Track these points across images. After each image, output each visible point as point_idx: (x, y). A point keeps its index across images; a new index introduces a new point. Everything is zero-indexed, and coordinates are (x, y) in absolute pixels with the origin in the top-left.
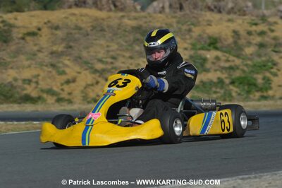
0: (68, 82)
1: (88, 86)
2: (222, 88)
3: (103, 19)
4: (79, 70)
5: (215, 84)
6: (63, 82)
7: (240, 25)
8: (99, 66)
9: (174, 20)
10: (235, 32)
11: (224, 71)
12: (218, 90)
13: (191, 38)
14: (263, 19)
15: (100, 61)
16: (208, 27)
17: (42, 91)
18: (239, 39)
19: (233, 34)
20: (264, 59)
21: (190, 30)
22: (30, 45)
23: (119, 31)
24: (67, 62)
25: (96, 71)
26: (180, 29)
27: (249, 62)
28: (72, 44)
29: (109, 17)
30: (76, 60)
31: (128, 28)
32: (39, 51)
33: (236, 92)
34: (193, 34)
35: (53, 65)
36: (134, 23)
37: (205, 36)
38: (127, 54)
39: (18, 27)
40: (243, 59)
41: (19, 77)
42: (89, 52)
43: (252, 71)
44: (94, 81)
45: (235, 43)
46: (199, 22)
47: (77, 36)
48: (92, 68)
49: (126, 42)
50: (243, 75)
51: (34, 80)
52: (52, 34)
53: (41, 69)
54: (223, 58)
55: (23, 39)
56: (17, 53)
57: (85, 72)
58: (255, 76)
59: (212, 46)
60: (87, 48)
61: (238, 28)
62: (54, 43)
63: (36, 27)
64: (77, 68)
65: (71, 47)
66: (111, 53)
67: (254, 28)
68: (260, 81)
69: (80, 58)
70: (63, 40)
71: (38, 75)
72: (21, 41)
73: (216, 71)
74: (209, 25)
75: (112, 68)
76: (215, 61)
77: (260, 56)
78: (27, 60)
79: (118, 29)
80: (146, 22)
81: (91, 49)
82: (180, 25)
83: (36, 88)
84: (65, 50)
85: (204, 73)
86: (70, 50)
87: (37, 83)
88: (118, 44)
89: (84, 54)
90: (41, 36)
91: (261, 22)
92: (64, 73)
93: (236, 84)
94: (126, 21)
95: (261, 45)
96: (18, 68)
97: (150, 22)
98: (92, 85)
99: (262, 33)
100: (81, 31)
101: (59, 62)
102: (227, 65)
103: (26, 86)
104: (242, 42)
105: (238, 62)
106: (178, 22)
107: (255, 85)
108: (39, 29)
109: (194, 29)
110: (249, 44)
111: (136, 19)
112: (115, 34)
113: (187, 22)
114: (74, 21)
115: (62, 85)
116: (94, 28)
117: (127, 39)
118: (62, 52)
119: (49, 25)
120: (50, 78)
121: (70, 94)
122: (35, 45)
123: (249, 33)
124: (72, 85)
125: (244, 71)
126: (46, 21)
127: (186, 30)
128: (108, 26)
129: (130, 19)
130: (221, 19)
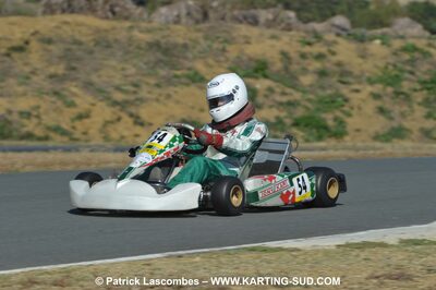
0: (80, 117)
1: (107, 123)
2: (283, 131)
3: (106, 31)
4: (93, 101)
5: (273, 125)
6: (73, 116)
7: (288, 44)
8: (119, 96)
9: (200, 35)
10: (284, 54)
11: (281, 108)
12: (278, 134)
13: (227, 60)
14: (318, 37)
15: (118, 88)
16: (247, 46)
17: (49, 128)
18: (290, 63)
19: (280, 56)
20: (329, 92)
21: (224, 50)
22: (19, 64)
23: (131, 48)
25: (115, 103)
26: (210, 46)
27: (311, 96)
28: (74, 65)
29: (114, 28)
30: (85, 87)
31: (143, 45)
32: (33, 73)
33: (302, 137)
34: (227, 55)
35: (56, 93)
36: (147, 37)
37: (245, 58)
38: (153, 81)
40: (304, 92)
41: (13, 109)
42: (99, 76)
43: (318, 110)
44: (115, 117)
45: (286, 69)
46: (234, 38)
47: (79, 53)
48: (109, 99)
49: (146, 64)
50: (307, 114)
51: (35, 113)
52: (45, 50)
53: (42, 98)
55: (8, 55)
56: (5, 74)
57: (100, 104)
58: (323, 115)
59: (260, 72)
60: (96, 70)
61: (286, 48)
62: (50, 63)
63: (22, 39)
64: (90, 99)
65: (74, 69)
66: (130, 79)
67: (307, 49)
68: (330, 123)
69: (91, 84)
70: (61, 58)
71: (38, 107)
72: (7, 59)
73: (271, 107)
74: (248, 43)
75: (137, 99)
76: (267, 93)
77: (323, 88)
78: (20, 84)
79: (130, 45)
80: (163, 37)
81: (102, 72)
82: (209, 42)
83: (39, 124)
84: (67, 72)
86: (73, 72)
87: (38, 117)
88: (134, 66)
89: (94, 78)
90: (30, 52)
91: (313, 40)
92: (72, 105)
93: (301, 126)
94: (136, 34)
95: (322, 74)
96: (9, 96)
97: (169, 36)
98: (112, 122)
99: (320, 57)
100: (83, 47)
101: (63, 89)
102: (284, 99)
103: (25, 121)
104: (294, 68)
105: (297, 96)
106: (206, 38)
107: (326, 128)
108: (27, 43)
109: (229, 48)
110: (305, 71)
111: (149, 31)
112: (127, 53)
113: (218, 38)
114: (70, 33)
115: (73, 120)
116: (97, 43)
117: (145, 59)
118: (64, 75)
119: (38, 36)
120: (55, 110)
121: (85, 133)
122: (26, 64)
123: (303, 56)
124: (86, 121)
125: (308, 109)
126: (32, 31)
127: (217, 49)
128: (116, 41)
129: (141, 32)
130: (261, 35)
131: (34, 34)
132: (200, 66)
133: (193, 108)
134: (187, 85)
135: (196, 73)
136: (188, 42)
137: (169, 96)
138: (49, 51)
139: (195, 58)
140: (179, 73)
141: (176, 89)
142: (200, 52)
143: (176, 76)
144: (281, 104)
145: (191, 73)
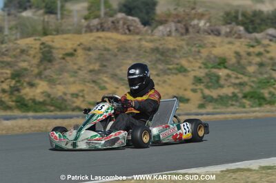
2: (237, 101)
3: (125, 42)
4: (117, 86)
5: (231, 98)
7: (239, 47)
9: (184, 43)
10: (237, 53)
11: (236, 87)
12: (234, 103)
13: (201, 58)
14: (258, 42)
16: (215, 49)
17: (90, 103)
18: (241, 59)
19: (235, 55)
20: (265, 76)
21: (199, 52)
22: (70, 64)
23: (141, 52)
24: (106, 79)
26: (190, 50)
27: (255, 79)
28: (105, 63)
29: (129, 40)
30: (112, 77)
31: (148, 50)
32: (79, 69)
33: (249, 105)
34: (202, 55)
35: (94, 82)
36: (151, 45)
37: (212, 56)
38: (154, 73)
39: (57, 49)
40: (250, 76)
41: (67, 92)
42: (121, 70)
43: (259, 87)
45: (238, 63)
46: (205, 44)
47: (108, 56)
49: (150, 62)
50: (252, 90)
51: (81, 94)
52: (87, 54)
53: (85, 85)
54: (233, 76)
55: (64, 58)
56: (62, 71)
57: (123, 87)
58: (262, 91)
59: (222, 65)
60: (119, 66)
61: (238, 50)
62: (90, 63)
63: (72, 48)
64: (115, 84)
65: (105, 66)
67: (251, 50)
68: (267, 95)
69: (116, 75)
70: (96, 59)
71: (83, 90)
72: (63, 61)
73: (229, 86)
74: (214, 47)
76: (226, 78)
77: (261, 74)
78: (71, 76)
79: (140, 50)
80: (161, 45)
82: (189, 47)
83: (84, 101)
84: (100, 68)
85: (219, 88)
86: (105, 68)
87: (83, 96)
89: (118, 72)
90: (77, 56)
91: (255, 44)
92: (104, 88)
93: (248, 98)
94: (144, 43)
95: (261, 65)
96: (65, 84)
97: (164, 44)
99: (259, 54)
100: (110, 52)
101: (100, 79)
102: (237, 81)
103: (75, 99)
104: (243, 62)
105: (245, 79)
106: (188, 44)
107: (264, 99)
108: (75, 50)
109: (202, 50)
110: (250, 63)
111: (151, 41)
112: (138, 55)
113: (195, 44)
114: (102, 44)
116: (119, 49)
117: (149, 59)
118: (99, 70)
119: (82, 46)
120: (93, 92)
122: (75, 64)
123: (249, 54)
125: (252, 87)
126: (78, 43)
127: (195, 51)
128: (131, 48)
129: (147, 42)
130: (222, 42)
131: (79, 45)
132: (184, 62)
133: (180, 88)
134: (176, 74)
135: (182, 67)
136: (176, 47)
137: (164, 82)
138: (89, 55)
139: (180, 57)
140: (171, 67)
141: (170, 77)
142: (184, 54)
143: (169, 69)
144: (235, 84)
145: (179, 66)
